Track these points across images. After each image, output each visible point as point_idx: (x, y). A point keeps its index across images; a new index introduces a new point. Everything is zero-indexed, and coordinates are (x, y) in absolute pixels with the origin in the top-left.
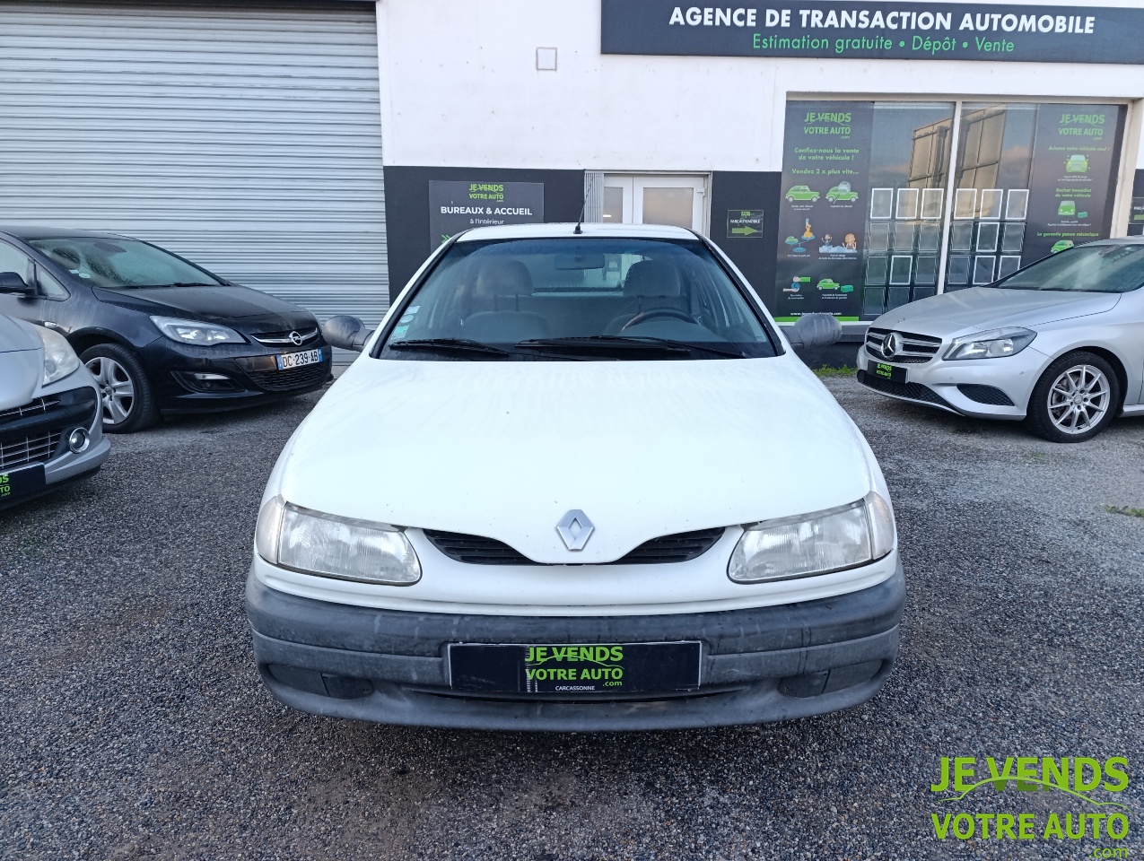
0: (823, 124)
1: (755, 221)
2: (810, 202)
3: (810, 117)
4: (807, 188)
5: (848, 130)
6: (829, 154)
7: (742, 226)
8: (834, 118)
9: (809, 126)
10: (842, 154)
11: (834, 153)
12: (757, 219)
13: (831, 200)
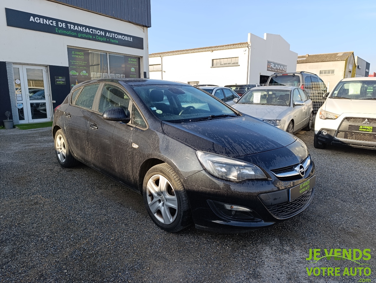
0: (77, 55)
1: (63, 80)
2: (76, 75)
3: (73, 52)
4: (75, 71)
5: (83, 57)
6: (79, 63)
7: (60, 81)
8: (79, 53)
9: (73, 55)
10: (83, 63)
11: (81, 63)
12: (64, 79)
13: (82, 75)
